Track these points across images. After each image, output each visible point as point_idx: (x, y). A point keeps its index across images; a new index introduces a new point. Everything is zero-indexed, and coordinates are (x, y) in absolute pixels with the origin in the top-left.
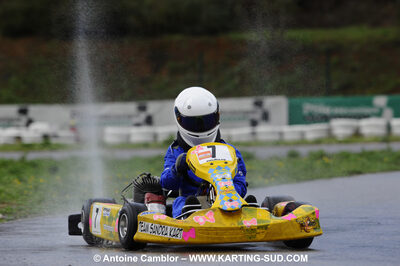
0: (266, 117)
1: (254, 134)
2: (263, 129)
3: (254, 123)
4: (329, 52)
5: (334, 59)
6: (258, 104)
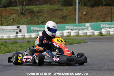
1: (17, 36)
2: (19, 35)
4: (38, 12)
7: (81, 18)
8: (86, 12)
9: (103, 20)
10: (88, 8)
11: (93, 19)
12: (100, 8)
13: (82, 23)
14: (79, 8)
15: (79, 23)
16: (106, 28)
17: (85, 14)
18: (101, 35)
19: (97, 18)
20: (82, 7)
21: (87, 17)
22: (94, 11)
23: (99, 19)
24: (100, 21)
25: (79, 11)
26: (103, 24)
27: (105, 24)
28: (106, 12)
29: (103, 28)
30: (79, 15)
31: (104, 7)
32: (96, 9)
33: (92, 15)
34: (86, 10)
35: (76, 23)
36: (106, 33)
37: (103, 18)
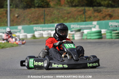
7: (13, 21)
8: (17, 14)
9: (35, 22)
10: (20, 10)
11: (26, 22)
12: (33, 10)
13: (13, 25)
14: (10, 11)
15: (10, 26)
16: (39, 30)
17: (17, 17)
18: (34, 38)
19: (29, 20)
20: (14, 9)
21: (19, 19)
22: (27, 13)
23: (31, 22)
24: (32, 23)
25: (10, 13)
26: (36, 27)
27: (38, 26)
28: (39, 14)
29: (36, 30)
30: (10, 17)
31: (37, 9)
32: (28, 11)
33: (24, 17)
34: (18, 12)
35: (7, 26)
36: (39, 36)
37: (36, 20)
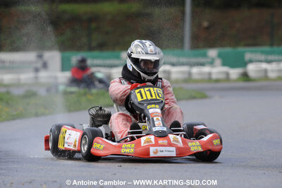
0: (45, 66)
1: (36, 78)
2: (43, 75)
3: (37, 70)
4: (90, 20)
5: (94, 25)
6: (40, 56)
8: (208, 20)
23: (240, 40)
